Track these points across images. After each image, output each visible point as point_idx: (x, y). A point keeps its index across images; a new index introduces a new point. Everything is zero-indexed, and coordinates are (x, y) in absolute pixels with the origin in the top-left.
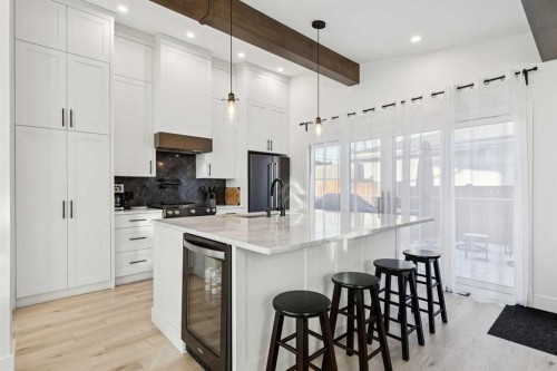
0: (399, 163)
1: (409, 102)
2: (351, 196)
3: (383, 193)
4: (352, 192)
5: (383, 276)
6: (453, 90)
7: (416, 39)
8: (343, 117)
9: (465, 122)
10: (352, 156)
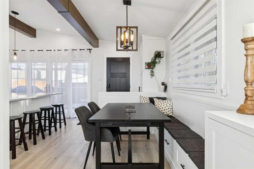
0: (54, 72)
1: (56, 51)
2: (32, 86)
3: (47, 85)
4: (33, 85)
5: (43, 112)
6: (71, 50)
7: (58, 30)
8: (28, 51)
9: (74, 61)
10: (33, 67)
